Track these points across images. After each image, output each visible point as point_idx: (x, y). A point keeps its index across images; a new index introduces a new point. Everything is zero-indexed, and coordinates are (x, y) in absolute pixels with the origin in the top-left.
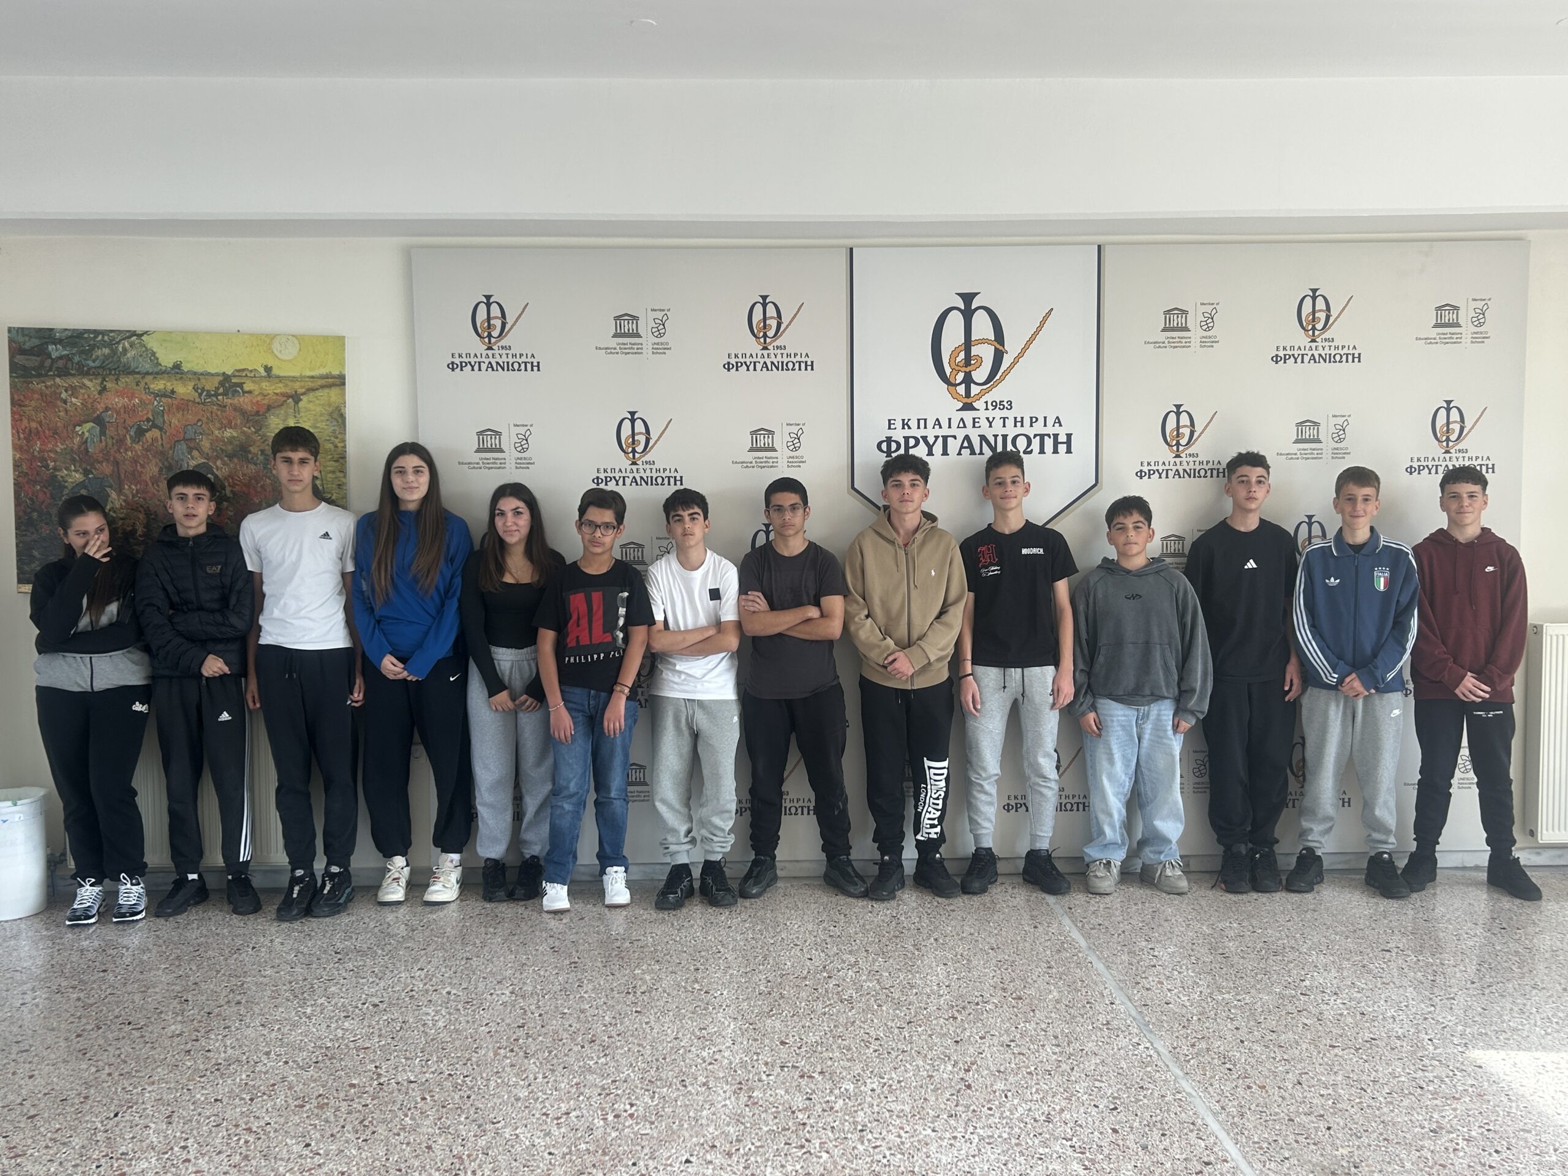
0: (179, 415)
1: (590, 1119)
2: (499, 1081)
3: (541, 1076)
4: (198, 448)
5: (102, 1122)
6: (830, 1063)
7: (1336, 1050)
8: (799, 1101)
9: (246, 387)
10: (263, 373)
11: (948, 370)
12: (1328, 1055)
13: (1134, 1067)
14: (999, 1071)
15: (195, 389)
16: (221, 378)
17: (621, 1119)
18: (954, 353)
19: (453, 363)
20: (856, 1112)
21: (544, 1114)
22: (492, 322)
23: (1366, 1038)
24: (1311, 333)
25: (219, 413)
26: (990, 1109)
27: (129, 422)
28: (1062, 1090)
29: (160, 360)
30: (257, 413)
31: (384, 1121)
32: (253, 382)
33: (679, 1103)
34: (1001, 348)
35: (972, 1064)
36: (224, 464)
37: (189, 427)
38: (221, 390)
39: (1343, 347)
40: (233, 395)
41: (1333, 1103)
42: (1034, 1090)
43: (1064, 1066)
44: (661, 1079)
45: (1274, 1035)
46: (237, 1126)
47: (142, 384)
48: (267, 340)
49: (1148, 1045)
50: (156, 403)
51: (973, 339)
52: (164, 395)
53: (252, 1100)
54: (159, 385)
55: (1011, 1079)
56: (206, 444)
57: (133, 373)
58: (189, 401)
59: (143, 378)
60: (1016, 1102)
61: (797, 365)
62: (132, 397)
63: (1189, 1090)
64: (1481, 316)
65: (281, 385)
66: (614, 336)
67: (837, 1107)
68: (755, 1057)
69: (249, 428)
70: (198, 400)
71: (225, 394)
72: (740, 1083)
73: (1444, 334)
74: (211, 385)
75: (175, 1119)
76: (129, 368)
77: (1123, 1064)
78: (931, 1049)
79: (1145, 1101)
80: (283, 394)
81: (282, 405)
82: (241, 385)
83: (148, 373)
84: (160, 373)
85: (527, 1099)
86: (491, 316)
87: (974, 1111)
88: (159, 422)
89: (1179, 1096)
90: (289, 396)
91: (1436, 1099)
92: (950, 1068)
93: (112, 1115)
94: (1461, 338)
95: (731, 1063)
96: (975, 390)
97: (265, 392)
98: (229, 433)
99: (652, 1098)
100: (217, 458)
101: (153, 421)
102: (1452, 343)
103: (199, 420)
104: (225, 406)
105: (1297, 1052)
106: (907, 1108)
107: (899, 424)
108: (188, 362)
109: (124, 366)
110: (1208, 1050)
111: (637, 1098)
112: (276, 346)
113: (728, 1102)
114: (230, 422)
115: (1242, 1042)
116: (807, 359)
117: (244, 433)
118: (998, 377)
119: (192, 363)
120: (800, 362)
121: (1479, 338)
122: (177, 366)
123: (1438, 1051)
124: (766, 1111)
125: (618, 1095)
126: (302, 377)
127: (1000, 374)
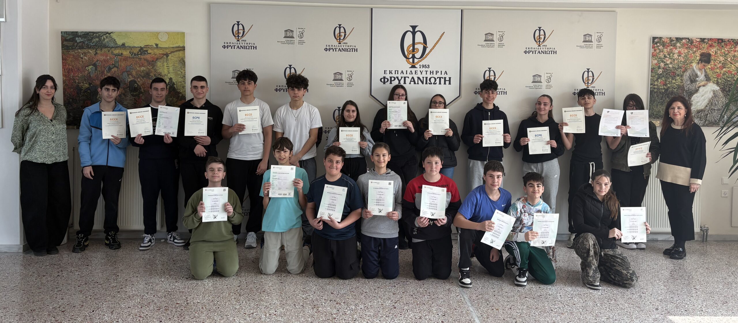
0: (124, 62)
1: (261, 315)
2: (230, 303)
3: (244, 302)
4: (131, 74)
5: (88, 313)
6: (348, 300)
7: (527, 299)
8: (335, 311)
9: (149, 52)
10: (155, 46)
11: (406, 53)
12: (523, 300)
13: (455, 303)
14: (406, 303)
15: (130, 53)
16: (140, 49)
17: (271, 316)
18: (409, 47)
19: (224, 46)
20: (354, 315)
21: (245, 313)
22: (239, 31)
23: (538, 295)
24: (538, 43)
25: (139, 61)
26: (401, 315)
27: (106, 65)
28: (427, 309)
29: (117, 42)
30: (153, 61)
31: (188, 314)
32: (151, 50)
33: (292, 311)
34: (426, 46)
35: (398, 301)
36: (141, 80)
37: (128, 67)
38: (140, 53)
39: (550, 48)
40: (144, 55)
41: (520, 315)
42: (418, 309)
43: (430, 302)
44: (287, 304)
45: (507, 294)
46: (136, 315)
47: (110, 51)
48: (156, 34)
49: (461, 296)
50: (116, 58)
51: (415, 42)
52: (119, 55)
53: (141, 307)
54: (117, 52)
55: (410, 306)
56: (134, 73)
57: (107, 47)
58: (128, 57)
59: (111, 49)
60: (410, 313)
61: (351, 50)
62: (107, 56)
63: (472, 310)
64: (600, 39)
65: (161, 51)
66: (284, 37)
67: (347, 313)
68: (321, 298)
69: (150, 66)
70: (131, 57)
71: (141, 54)
72: (315, 305)
73: (587, 45)
74: (136, 51)
75: (114, 312)
76: (106, 45)
77: (451, 302)
78: (384, 296)
79: (456, 313)
80: (162, 54)
81: (162, 58)
82: (147, 51)
83: (112, 47)
84: (117, 47)
85: (239, 309)
86: (239, 29)
87: (395, 315)
88: (117, 65)
89: (468, 312)
90: (164, 55)
91: (556, 314)
92: (390, 302)
93: (92, 311)
94: (593, 46)
95: (312, 299)
96: (416, 60)
97: (156, 53)
98: (142, 68)
99: (283, 309)
100: (138, 78)
101: (115, 65)
102: (589, 48)
103: (131, 64)
104: (141, 59)
105: (513, 299)
106: (372, 314)
107: (388, 72)
108: (127, 43)
109: (104, 45)
110: (482, 298)
111: (278, 309)
112: (160, 36)
113: (309, 311)
114: (143, 65)
115: (495, 295)
116: (355, 48)
117: (148, 68)
118: (424, 56)
119: (129, 43)
120: (352, 49)
121: (599, 47)
122: (123, 45)
123: (562, 299)
124: (323, 314)
125: (271, 308)
126: (169, 47)
127: (425, 55)
